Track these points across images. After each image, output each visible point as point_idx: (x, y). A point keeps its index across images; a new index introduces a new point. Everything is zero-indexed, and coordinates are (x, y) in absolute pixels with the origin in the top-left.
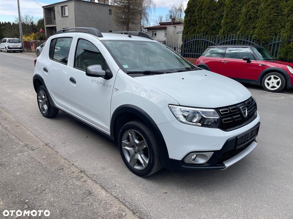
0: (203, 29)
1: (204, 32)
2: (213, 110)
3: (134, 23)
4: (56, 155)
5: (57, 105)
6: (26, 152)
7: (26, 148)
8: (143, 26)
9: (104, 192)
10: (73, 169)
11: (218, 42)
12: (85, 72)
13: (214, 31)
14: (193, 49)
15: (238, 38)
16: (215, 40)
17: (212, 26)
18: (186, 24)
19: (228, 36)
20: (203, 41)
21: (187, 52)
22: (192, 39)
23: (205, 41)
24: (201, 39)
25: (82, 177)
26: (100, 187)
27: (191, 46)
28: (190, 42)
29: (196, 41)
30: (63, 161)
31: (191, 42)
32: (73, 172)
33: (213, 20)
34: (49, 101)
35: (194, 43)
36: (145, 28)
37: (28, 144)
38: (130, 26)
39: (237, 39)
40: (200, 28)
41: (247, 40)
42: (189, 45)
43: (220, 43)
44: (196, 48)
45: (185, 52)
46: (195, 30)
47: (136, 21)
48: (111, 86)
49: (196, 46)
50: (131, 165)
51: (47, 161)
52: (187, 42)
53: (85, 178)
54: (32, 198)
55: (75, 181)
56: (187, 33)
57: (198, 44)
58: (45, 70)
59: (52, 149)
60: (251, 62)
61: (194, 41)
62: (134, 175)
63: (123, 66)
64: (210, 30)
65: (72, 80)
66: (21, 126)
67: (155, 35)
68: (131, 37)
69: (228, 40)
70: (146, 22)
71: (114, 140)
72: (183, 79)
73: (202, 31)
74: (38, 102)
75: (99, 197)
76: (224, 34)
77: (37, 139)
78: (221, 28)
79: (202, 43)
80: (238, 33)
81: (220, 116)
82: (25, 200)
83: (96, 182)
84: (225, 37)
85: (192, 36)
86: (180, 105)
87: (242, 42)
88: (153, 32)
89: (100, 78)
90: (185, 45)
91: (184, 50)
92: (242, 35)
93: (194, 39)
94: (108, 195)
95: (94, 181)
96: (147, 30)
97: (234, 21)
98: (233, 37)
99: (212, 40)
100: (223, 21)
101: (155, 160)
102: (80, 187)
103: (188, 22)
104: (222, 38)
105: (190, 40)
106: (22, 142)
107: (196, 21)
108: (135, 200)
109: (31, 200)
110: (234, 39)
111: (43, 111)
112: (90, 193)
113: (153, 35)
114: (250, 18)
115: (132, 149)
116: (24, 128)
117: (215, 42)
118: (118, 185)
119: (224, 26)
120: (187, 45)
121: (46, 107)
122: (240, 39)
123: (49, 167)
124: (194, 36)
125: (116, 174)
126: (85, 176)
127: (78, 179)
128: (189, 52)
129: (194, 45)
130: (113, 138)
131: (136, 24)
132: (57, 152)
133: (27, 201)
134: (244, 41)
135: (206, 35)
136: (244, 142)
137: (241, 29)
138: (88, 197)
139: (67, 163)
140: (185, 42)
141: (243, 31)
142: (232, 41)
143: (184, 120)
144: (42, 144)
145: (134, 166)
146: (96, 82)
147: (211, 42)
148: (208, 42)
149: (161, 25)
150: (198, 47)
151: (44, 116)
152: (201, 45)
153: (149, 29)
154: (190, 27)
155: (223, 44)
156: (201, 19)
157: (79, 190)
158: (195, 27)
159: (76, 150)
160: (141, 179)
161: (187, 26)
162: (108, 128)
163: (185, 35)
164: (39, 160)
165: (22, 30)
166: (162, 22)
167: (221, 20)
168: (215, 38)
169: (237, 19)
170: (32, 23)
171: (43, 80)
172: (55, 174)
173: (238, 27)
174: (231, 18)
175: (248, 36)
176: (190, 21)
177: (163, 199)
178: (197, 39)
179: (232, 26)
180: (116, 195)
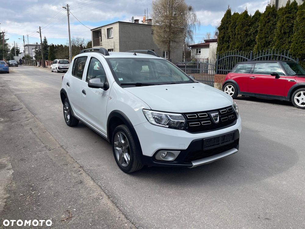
0: (237, 44)
1: (237, 48)
2: (180, 115)
3: (175, 41)
4: (66, 155)
5: (75, 115)
6: (44, 151)
7: (45, 149)
8: (187, 45)
9: (92, 182)
10: (75, 165)
11: (252, 58)
12: (88, 83)
13: (249, 47)
14: (227, 65)
15: (273, 53)
16: (249, 56)
17: (246, 42)
18: (220, 41)
19: (262, 51)
20: (237, 57)
21: (221, 69)
22: (226, 56)
23: (239, 57)
24: (235, 55)
25: (80, 171)
26: (91, 179)
27: (225, 63)
28: (223, 59)
29: (230, 57)
30: (70, 159)
31: (225, 59)
32: (74, 167)
33: (247, 35)
34: (70, 112)
35: (228, 60)
36: (190, 46)
37: (47, 146)
38: (171, 44)
39: (272, 55)
40: (234, 44)
41: (283, 54)
42: (223, 62)
43: (254, 59)
44: (230, 65)
45: (218, 69)
46: (229, 46)
47: (177, 40)
48: (107, 96)
49: (230, 62)
50: (120, 163)
51: (57, 158)
52: (221, 59)
53: (82, 171)
54: (37, 183)
55: (73, 173)
56: (221, 49)
57: (232, 61)
58: (68, 84)
59: (65, 150)
60: (279, 77)
61: (228, 57)
62: (122, 172)
63: (119, 79)
64: (244, 45)
65: (84, 92)
66: (47, 132)
67: (200, 52)
68: (136, 55)
69: (263, 56)
70: (190, 40)
71: (109, 142)
72: (167, 89)
73: (236, 47)
74: (64, 112)
75: (87, 186)
76: (258, 49)
77: (56, 142)
78: (256, 44)
79: (236, 60)
80: (273, 48)
81: (186, 120)
82: (32, 184)
83: (89, 175)
84: (259, 52)
85: (226, 53)
86: (151, 110)
87: (277, 57)
88: (197, 49)
89: (100, 88)
90: (219, 61)
91: (218, 67)
92: (277, 50)
93: (228, 55)
94: (95, 184)
95: (88, 174)
96: (191, 48)
97: (269, 36)
98: (268, 53)
99: (247, 56)
100: (257, 36)
101: (134, 157)
102: (75, 178)
103: (221, 39)
104: (256, 54)
105: (223, 57)
106: (44, 144)
107: (230, 37)
108: (113, 189)
109: (36, 185)
110: (269, 55)
111: (67, 120)
112: (81, 182)
113: (197, 53)
114: (285, 33)
115: (120, 149)
116: (49, 134)
117: (249, 58)
118: (105, 178)
119: (258, 42)
120: (221, 62)
121: (69, 117)
122: (275, 54)
123: (57, 163)
124: (228, 53)
125: (108, 170)
126: (82, 170)
127: (76, 172)
128: (223, 69)
129: (228, 62)
130: (109, 140)
131: (177, 43)
132: (67, 152)
133: (33, 185)
134: (280, 57)
135: (240, 51)
136: (214, 145)
137: (276, 44)
138: (79, 185)
139: (72, 160)
140: (219, 58)
141: (278, 46)
142: (267, 57)
143: (154, 122)
144: (58, 146)
145: (122, 164)
146: (98, 93)
147: (245, 58)
148: (242, 58)
149: (206, 42)
150: (232, 64)
151: (68, 125)
152: (235, 61)
153: (194, 47)
154: (223, 43)
155: (258, 60)
156: (235, 35)
157: (73, 180)
158: (229, 43)
159: (83, 151)
160: (126, 174)
161: (220, 43)
162: (106, 131)
163: (219, 51)
164: (52, 157)
165: (71, 52)
166: (210, 39)
167: (256, 35)
168: (250, 54)
169: (272, 34)
170: (81, 45)
171: (66, 93)
172: (60, 168)
173: (273, 42)
174: (265, 34)
175: (283, 51)
176: (223, 38)
177: (137, 190)
178: (231, 56)
179: (267, 41)
180: (100, 185)
